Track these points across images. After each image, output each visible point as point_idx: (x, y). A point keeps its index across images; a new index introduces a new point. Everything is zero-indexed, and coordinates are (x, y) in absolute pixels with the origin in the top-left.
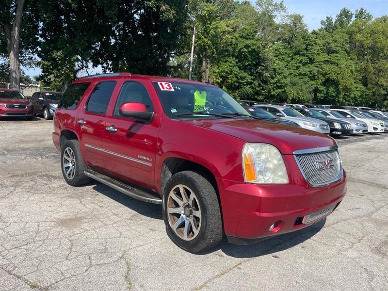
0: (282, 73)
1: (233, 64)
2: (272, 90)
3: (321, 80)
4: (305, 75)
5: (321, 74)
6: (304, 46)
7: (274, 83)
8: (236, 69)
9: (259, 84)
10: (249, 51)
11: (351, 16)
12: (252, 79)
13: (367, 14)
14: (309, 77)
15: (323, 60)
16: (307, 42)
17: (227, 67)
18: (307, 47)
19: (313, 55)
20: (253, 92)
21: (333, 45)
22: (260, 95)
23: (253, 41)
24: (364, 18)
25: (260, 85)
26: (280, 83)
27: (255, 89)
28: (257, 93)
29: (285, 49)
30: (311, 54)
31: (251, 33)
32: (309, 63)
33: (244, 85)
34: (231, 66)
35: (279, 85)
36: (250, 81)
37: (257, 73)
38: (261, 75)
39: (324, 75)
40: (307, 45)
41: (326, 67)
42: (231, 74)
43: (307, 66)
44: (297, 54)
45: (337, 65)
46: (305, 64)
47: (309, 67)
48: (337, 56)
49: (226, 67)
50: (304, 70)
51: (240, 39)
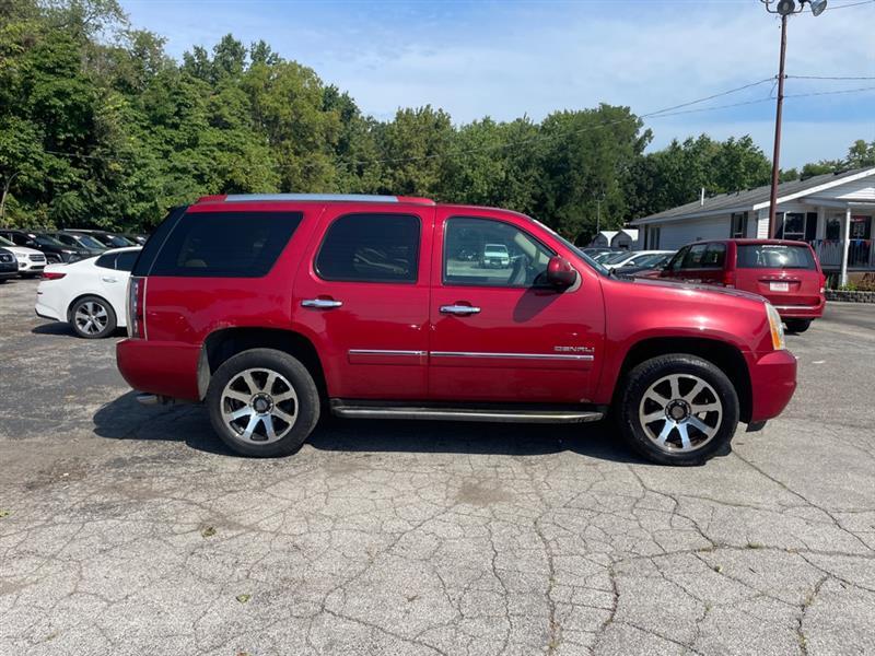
0: (145, 165)
1: (28, 134)
2: (129, 204)
3: (217, 184)
4: (185, 171)
5: (215, 171)
6: (173, 108)
7: (131, 188)
8: (37, 147)
9: (99, 189)
10: (66, 106)
11: (243, 53)
12: (80, 177)
13: (273, 55)
14: (195, 176)
15: (215, 142)
16: (180, 99)
17: (13, 142)
18: (180, 110)
19: (195, 128)
20: (85, 209)
21: (225, 111)
22: (103, 215)
23: (73, 82)
24: (268, 63)
25: (100, 193)
26: (144, 189)
27: (91, 200)
28: (96, 211)
29: (133, 107)
30: (192, 126)
31: (68, 63)
32: (188, 147)
33: (64, 190)
34: (25, 141)
35: (143, 192)
36: (78, 179)
37: (89, 160)
38: (98, 166)
39: (222, 174)
40: (179, 105)
41: (225, 158)
42: (24, 160)
43: (184, 152)
44: (160, 123)
45: (243, 154)
46: (180, 147)
47: (189, 154)
48: (238, 136)
49: (9, 141)
50: (179, 160)
51: (38, 73)
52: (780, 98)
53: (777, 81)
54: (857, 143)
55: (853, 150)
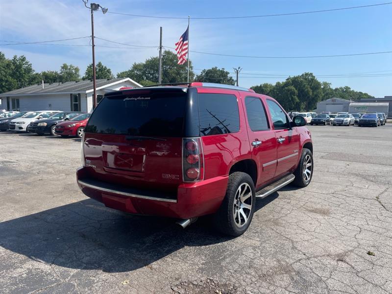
52: (93, 46)
53: (91, 38)
54: (64, 65)
55: (63, 68)
